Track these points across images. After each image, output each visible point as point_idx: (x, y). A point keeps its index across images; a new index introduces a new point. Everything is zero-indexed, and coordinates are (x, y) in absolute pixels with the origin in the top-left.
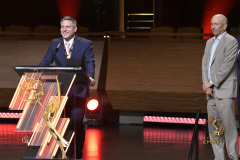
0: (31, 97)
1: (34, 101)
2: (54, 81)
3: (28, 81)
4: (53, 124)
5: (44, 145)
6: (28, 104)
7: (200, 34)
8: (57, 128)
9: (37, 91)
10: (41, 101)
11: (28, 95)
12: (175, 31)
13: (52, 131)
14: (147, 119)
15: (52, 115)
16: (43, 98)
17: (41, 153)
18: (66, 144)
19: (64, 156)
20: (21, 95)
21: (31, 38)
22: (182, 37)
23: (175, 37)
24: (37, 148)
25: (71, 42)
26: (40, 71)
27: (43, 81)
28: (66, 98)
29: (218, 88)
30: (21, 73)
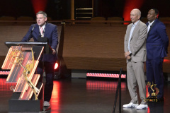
0: (15, 61)
1: (17, 63)
2: (30, 51)
3: (13, 51)
4: (29, 78)
5: (24, 91)
6: (13, 66)
7: (122, 22)
8: (32, 81)
9: (19, 57)
10: (22, 64)
11: (14, 60)
12: (106, 20)
13: (29, 82)
14: (89, 75)
15: (29, 73)
16: (23, 62)
17: (22, 97)
18: (37, 91)
19: (36, 98)
20: (9, 60)
21: (15, 24)
22: (111, 23)
23: (106, 23)
24: (19, 94)
25: (44, 27)
26: (21, 45)
27: (23, 51)
28: (37, 62)
29: (135, 55)
30: (9, 46)
